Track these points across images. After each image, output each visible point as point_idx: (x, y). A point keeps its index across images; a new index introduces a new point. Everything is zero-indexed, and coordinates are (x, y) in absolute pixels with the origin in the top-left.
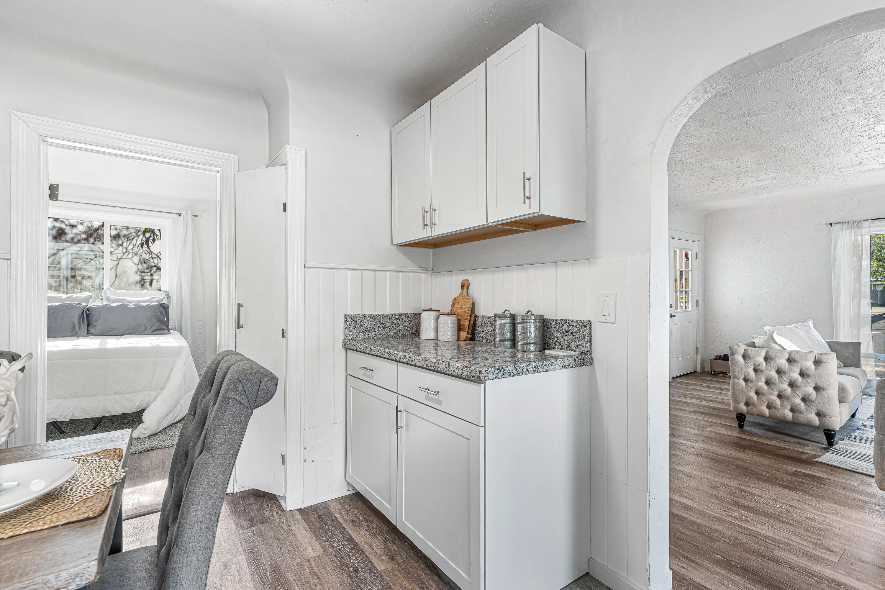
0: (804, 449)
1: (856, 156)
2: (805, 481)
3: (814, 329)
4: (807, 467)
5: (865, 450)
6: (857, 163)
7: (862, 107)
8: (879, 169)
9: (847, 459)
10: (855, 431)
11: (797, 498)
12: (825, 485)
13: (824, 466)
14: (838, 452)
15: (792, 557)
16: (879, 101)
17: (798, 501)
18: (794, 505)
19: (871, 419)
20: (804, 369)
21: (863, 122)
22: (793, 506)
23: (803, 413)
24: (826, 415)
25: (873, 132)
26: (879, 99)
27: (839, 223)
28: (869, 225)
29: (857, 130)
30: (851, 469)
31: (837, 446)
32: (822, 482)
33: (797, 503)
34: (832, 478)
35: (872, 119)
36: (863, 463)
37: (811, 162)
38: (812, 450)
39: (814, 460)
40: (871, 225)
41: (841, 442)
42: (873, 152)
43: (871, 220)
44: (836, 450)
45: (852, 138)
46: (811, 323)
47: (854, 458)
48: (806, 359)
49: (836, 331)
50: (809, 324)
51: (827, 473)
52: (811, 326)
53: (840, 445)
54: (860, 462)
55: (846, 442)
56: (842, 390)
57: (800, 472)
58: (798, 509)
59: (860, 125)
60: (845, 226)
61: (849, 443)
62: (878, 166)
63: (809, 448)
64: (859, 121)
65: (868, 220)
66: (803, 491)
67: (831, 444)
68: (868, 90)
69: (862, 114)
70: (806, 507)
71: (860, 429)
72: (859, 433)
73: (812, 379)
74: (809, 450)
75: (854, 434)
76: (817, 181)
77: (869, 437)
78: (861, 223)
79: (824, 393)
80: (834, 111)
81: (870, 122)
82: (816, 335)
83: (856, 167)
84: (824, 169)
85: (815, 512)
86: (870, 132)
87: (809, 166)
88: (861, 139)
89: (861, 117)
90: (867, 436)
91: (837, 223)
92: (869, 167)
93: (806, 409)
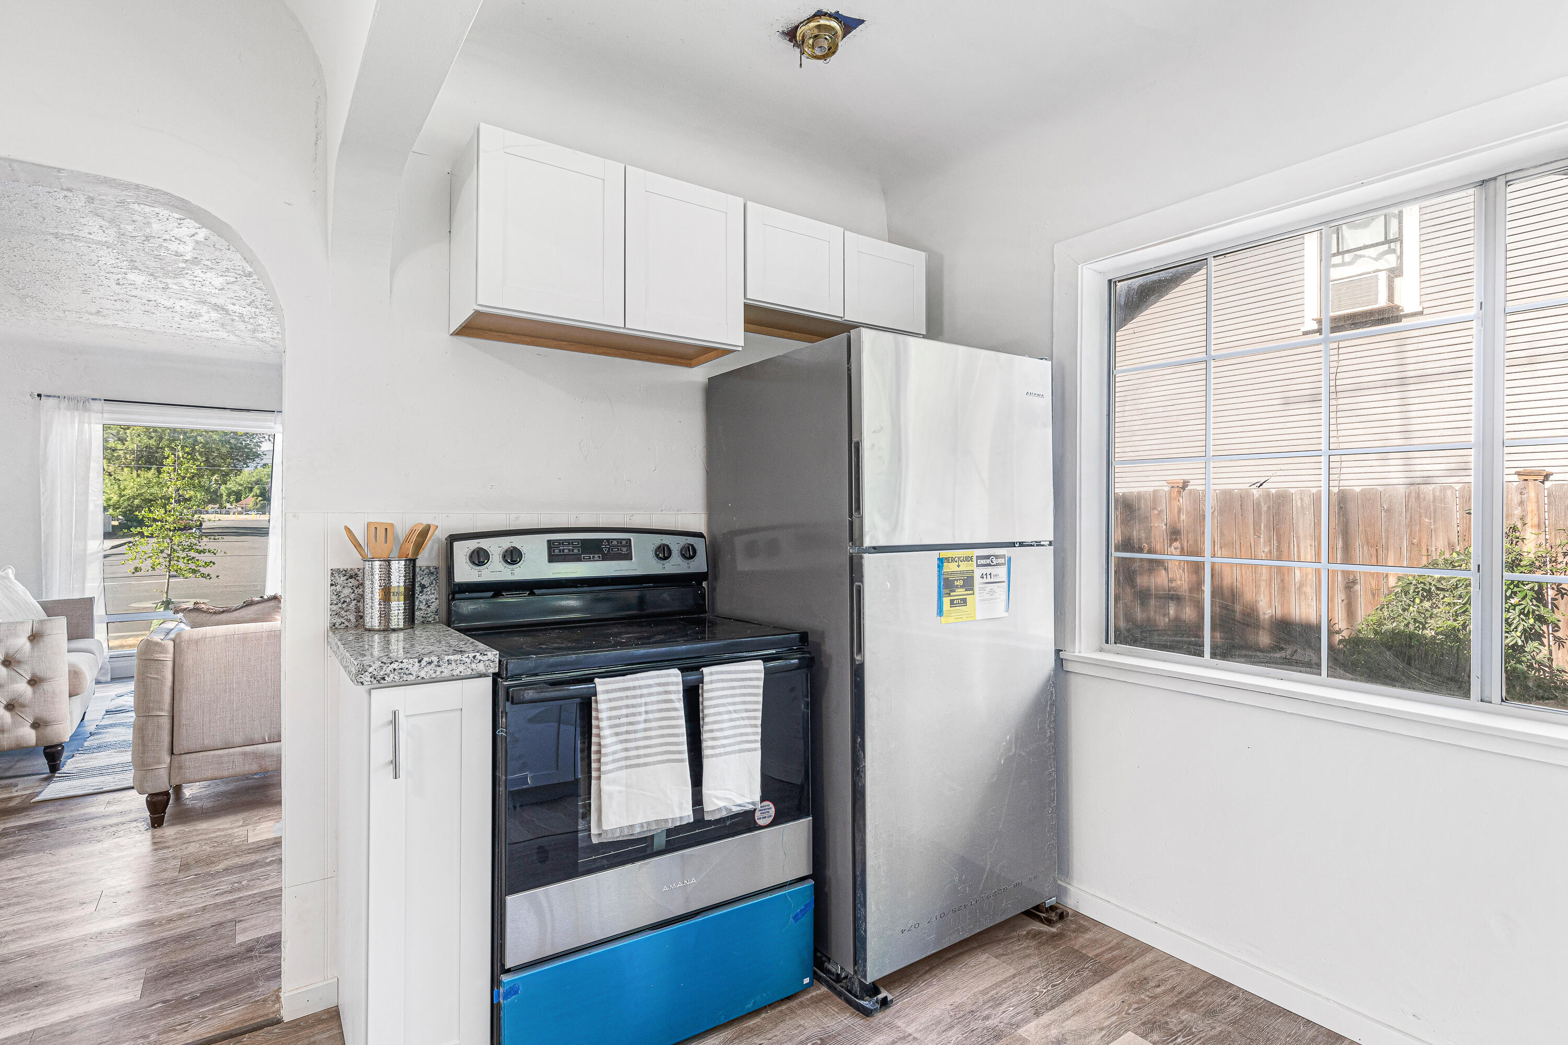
0: (11, 792)
1: (94, 300)
2: (25, 837)
3: (16, 581)
4: (22, 816)
5: (107, 759)
6: (94, 310)
7: (115, 243)
8: (122, 328)
9: (83, 780)
10: (88, 739)
11: (16, 866)
12: (57, 828)
13: (50, 803)
14: (68, 776)
15: (28, 942)
16: (138, 244)
17: (19, 868)
18: (13, 877)
19: (108, 716)
20: (11, 652)
21: (113, 262)
22: (13, 879)
23: (8, 731)
24: (49, 722)
25: (123, 278)
26: (139, 243)
27: (54, 396)
28: (101, 409)
29: (102, 267)
30: (91, 791)
31: (65, 769)
32: (52, 826)
33: (18, 871)
34: (67, 815)
35: (125, 262)
36: (107, 777)
37: (20, 286)
38: (25, 789)
39: (32, 801)
40: (105, 408)
41: (69, 761)
42: (118, 303)
43: (105, 400)
44: (65, 775)
45: (93, 276)
46: (11, 572)
47: (93, 776)
48: (15, 635)
49: (46, 584)
50: (7, 573)
51: (57, 811)
52: (12, 576)
53: (69, 765)
54: (102, 778)
55: (78, 757)
56: (75, 675)
57: (13, 827)
58: (23, 878)
59: (108, 264)
60: (64, 404)
61: (82, 758)
62: (121, 324)
63: (20, 787)
64: (107, 258)
65: (100, 400)
66: (23, 851)
67: (54, 767)
68: (127, 227)
69: (114, 251)
70: (34, 870)
71: (95, 734)
72: (94, 739)
73: (25, 667)
74: (20, 790)
75: (86, 744)
76: (23, 318)
77: (109, 740)
78: (89, 402)
79: (46, 686)
80: (75, 232)
81: (122, 264)
82: (21, 593)
83: (90, 316)
84: (40, 305)
85: (50, 869)
86: (120, 276)
87: (15, 291)
88: (106, 282)
89: (112, 254)
90: (106, 741)
91: (50, 396)
92: (109, 322)
93: (14, 723)
